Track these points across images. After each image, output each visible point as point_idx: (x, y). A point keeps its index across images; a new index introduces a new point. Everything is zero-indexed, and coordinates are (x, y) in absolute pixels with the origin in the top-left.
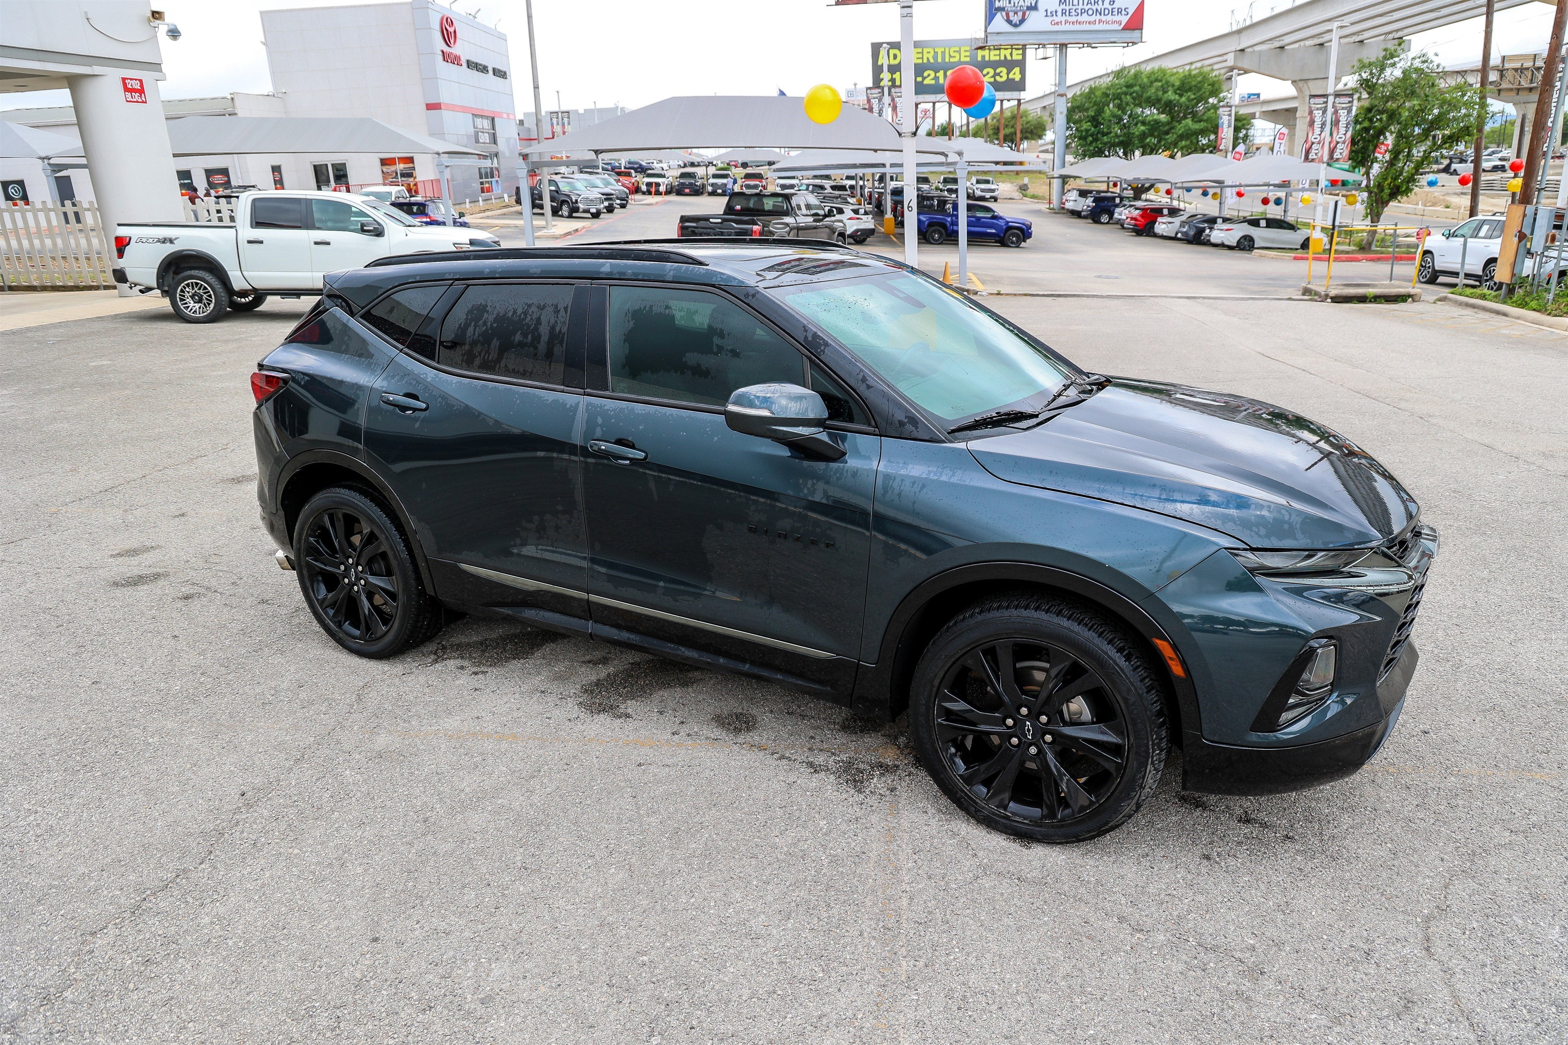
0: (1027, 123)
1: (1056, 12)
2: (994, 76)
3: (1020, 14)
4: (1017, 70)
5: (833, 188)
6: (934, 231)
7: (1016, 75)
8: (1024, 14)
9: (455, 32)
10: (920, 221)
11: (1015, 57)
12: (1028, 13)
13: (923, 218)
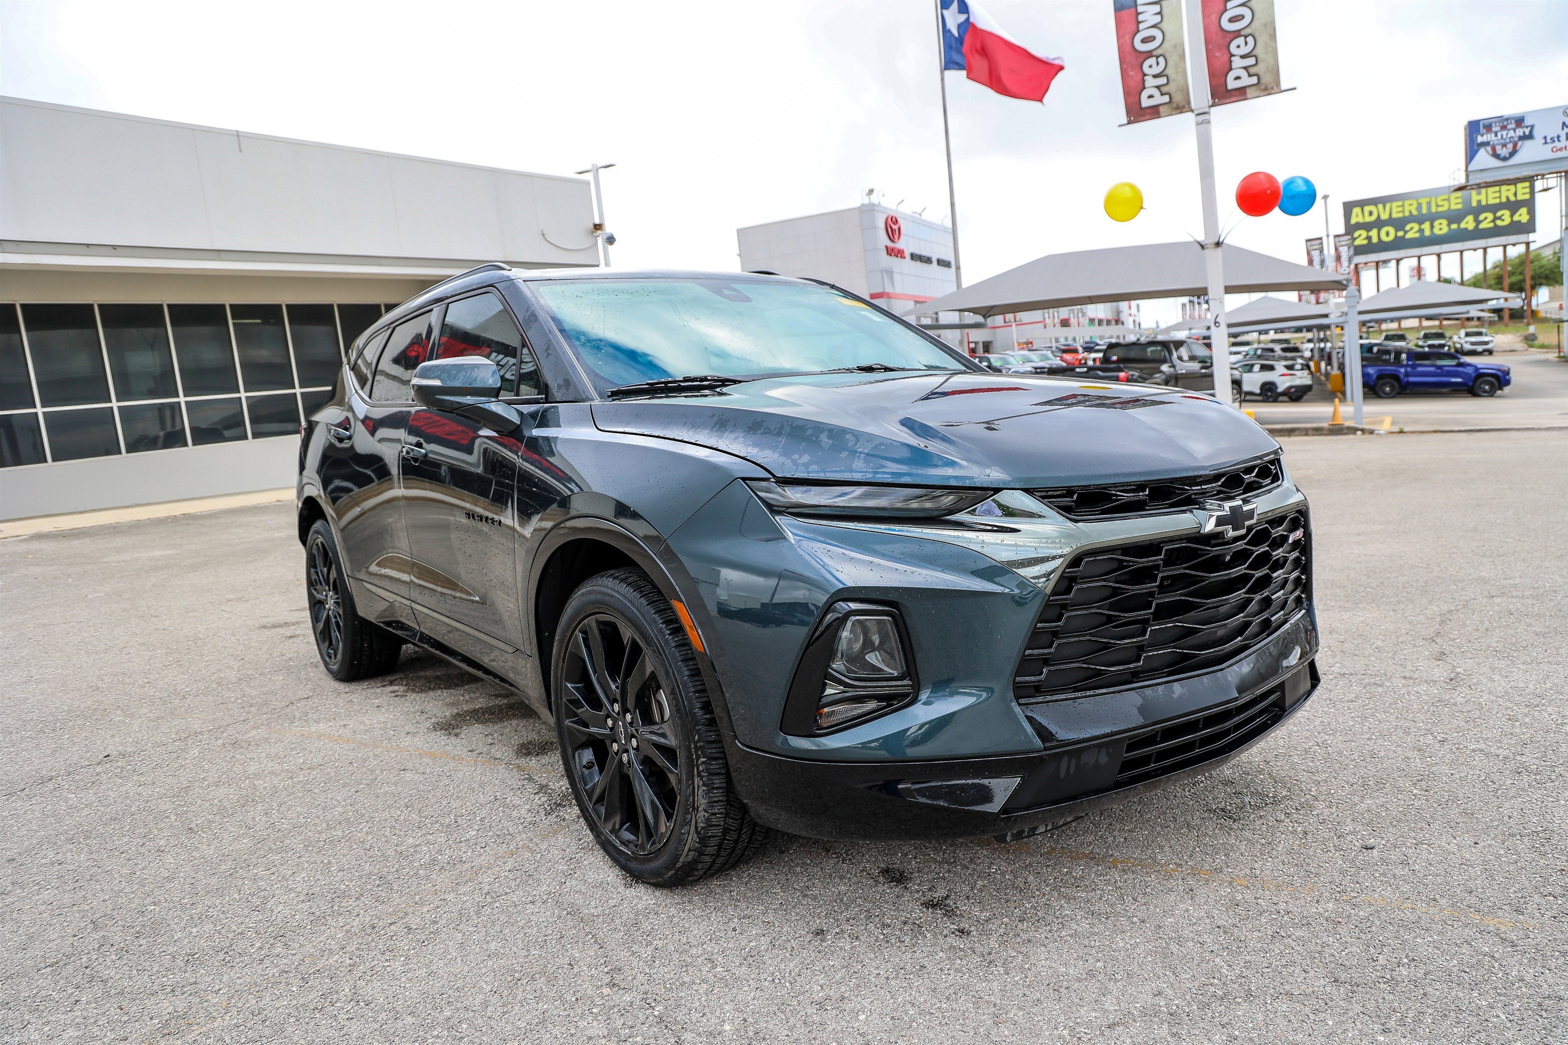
0: (1541, 267)
1: (1558, 137)
2: (1494, 221)
3: (1510, 146)
4: (1524, 211)
5: (1284, 350)
6: (1384, 384)
7: (1522, 215)
8: (1515, 145)
9: (899, 229)
10: (1365, 375)
11: (1520, 197)
12: (1520, 143)
13: (1371, 371)
